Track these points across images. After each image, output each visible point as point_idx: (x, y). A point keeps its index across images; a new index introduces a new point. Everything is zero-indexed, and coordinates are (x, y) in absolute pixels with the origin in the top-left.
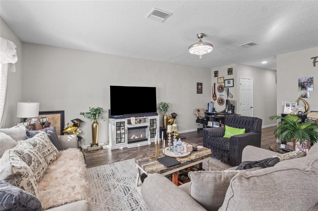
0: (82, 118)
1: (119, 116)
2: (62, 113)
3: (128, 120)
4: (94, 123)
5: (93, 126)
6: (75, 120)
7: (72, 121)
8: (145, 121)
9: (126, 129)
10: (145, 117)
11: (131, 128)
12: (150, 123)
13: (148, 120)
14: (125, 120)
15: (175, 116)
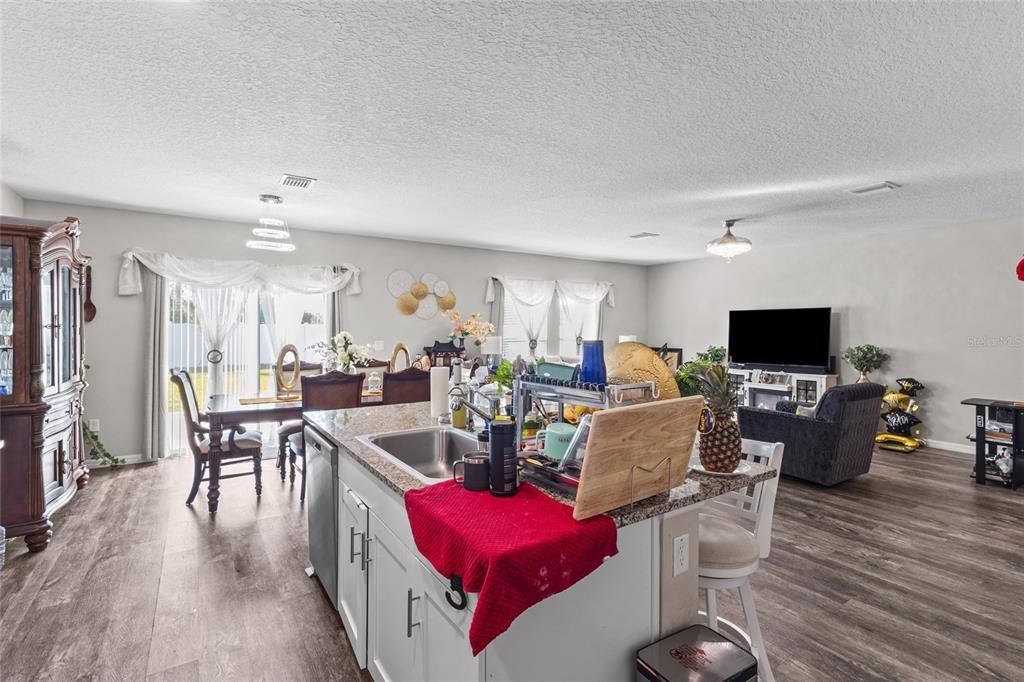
2: (680, 351)
8: (782, 381)
9: (747, 389)
10: (782, 373)
11: (755, 389)
12: (798, 389)
13: (790, 380)
14: (746, 373)
15: (914, 389)
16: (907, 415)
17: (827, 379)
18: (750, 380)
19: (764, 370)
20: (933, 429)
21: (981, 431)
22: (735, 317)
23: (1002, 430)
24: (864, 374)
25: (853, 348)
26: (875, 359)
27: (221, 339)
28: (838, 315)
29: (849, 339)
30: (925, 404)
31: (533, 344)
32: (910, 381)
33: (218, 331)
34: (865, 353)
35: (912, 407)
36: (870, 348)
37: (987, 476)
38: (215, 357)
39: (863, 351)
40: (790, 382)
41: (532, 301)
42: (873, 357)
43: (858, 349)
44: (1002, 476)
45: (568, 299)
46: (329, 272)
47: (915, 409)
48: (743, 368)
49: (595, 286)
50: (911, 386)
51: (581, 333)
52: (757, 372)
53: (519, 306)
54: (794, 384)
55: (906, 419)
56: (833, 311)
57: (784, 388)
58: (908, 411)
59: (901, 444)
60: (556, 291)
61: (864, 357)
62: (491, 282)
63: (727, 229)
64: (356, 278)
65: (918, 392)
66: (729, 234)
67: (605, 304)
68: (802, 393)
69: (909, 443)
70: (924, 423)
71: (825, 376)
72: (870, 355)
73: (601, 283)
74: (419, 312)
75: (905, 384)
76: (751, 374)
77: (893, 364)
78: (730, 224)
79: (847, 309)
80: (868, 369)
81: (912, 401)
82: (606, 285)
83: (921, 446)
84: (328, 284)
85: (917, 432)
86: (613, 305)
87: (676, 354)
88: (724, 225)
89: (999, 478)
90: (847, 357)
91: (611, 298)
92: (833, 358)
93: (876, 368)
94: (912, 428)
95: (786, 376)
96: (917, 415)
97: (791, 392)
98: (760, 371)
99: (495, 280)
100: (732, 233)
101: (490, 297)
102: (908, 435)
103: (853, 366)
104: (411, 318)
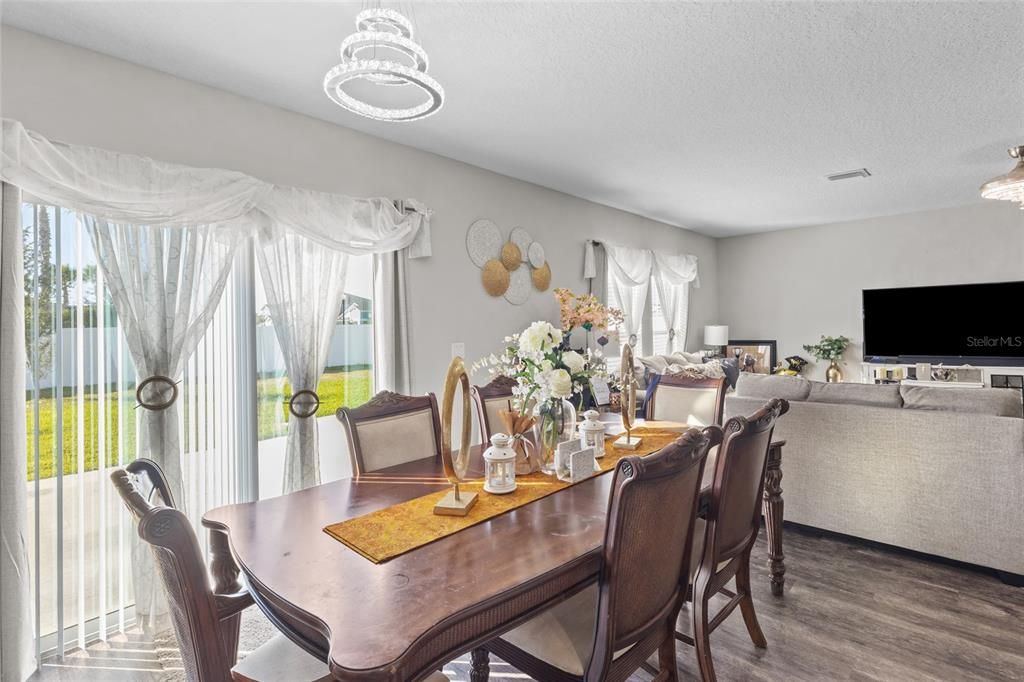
0: (805, 355)
1: (884, 358)
2: (773, 344)
3: (909, 369)
4: (831, 367)
5: (828, 372)
6: (794, 358)
7: (788, 360)
8: (969, 377)
10: (967, 367)
27: (172, 349)
31: (633, 341)
33: (165, 332)
38: (157, 395)
46: (386, 213)
51: (673, 324)
52: (924, 367)
54: (987, 380)
62: (590, 248)
64: (427, 226)
74: (510, 293)
76: (912, 368)
84: (384, 237)
87: (767, 347)
88: (1015, 154)
95: (974, 370)
98: (928, 365)
99: (596, 244)
101: (591, 272)
104: (500, 300)
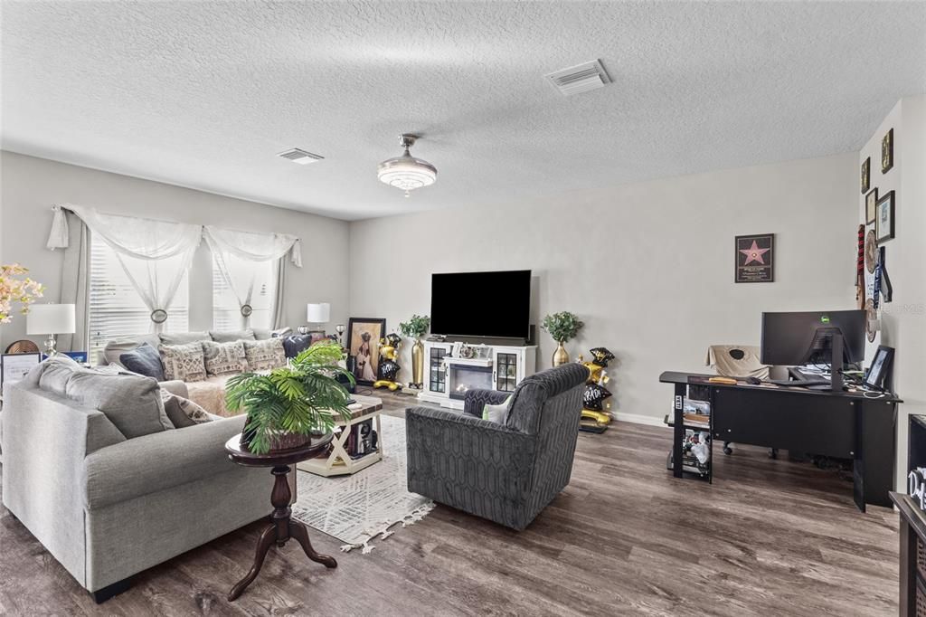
2: (383, 321)
4: (415, 344)
8: (483, 356)
9: (448, 365)
10: (483, 346)
11: (456, 365)
12: (499, 364)
13: (491, 353)
14: (446, 346)
15: (605, 359)
16: (600, 388)
17: (527, 350)
18: (450, 355)
19: (465, 343)
20: (620, 401)
21: (679, 414)
22: (439, 281)
23: (699, 411)
24: (561, 345)
25: (552, 316)
26: (572, 327)
28: (537, 278)
29: (547, 306)
30: (614, 375)
31: (159, 316)
32: (603, 350)
34: (563, 321)
35: (604, 378)
36: (567, 316)
37: (685, 468)
39: (561, 319)
40: (491, 357)
41: (155, 251)
42: (569, 325)
43: (556, 316)
44: (699, 468)
45: (226, 254)
47: (606, 381)
48: (444, 341)
49: (272, 237)
50: (603, 356)
51: (248, 300)
52: (458, 345)
53: (125, 257)
54: (495, 359)
55: (599, 392)
56: (533, 275)
57: (484, 363)
58: (600, 383)
59: (593, 419)
60: (203, 239)
61: (562, 326)
62: (59, 216)
63: (405, 149)
65: (609, 363)
66: (408, 154)
67: (287, 261)
68: (503, 367)
69: (601, 419)
70: (614, 395)
71: (525, 348)
72: (566, 323)
73: (280, 236)
75: (599, 355)
76: (452, 347)
77: (586, 332)
78: (409, 140)
79: (546, 272)
80: (565, 339)
81: (604, 373)
82: (287, 238)
83: (612, 420)
85: (608, 406)
86: (300, 265)
87: (379, 325)
88: (402, 142)
89: (696, 470)
90: (546, 325)
91: (295, 255)
92: (533, 327)
93: (572, 337)
94: (603, 402)
95: (487, 349)
96: (607, 387)
97: (491, 367)
98: (461, 343)
99: (68, 212)
100: (411, 153)
101: (58, 241)
102: (599, 409)
103: (551, 336)
